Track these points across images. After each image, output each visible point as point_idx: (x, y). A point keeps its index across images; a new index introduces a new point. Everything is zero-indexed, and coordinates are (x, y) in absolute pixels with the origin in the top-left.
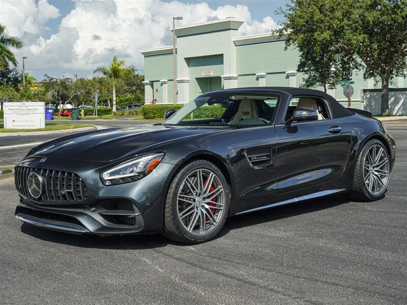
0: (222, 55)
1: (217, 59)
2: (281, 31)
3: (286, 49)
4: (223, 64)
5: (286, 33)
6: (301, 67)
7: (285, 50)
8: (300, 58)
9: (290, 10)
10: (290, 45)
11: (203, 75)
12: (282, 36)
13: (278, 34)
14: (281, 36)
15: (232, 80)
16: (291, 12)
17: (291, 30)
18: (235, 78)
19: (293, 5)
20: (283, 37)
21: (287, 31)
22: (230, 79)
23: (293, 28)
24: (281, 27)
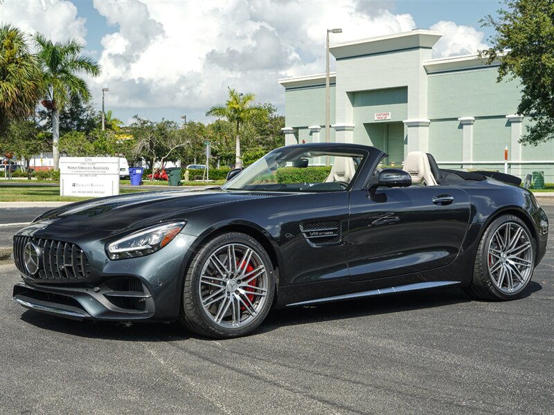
2: (492, 52)
3: (499, 79)
4: (407, 102)
5: (501, 55)
6: (524, 107)
7: (499, 81)
8: (523, 94)
10: (506, 73)
12: (495, 60)
13: (488, 56)
14: (492, 59)
17: (510, 50)
20: (496, 62)
21: (501, 51)
24: (492, 46)
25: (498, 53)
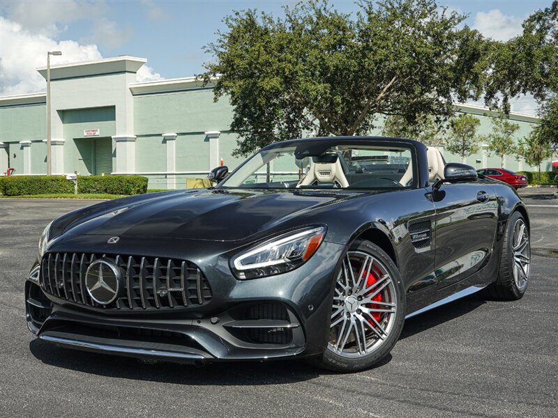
0: (114, 107)
1: (108, 113)
2: (206, 77)
3: (216, 100)
4: (115, 120)
5: (214, 78)
6: (237, 126)
7: (215, 102)
8: (234, 113)
9: (222, 46)
10: (221, 94)
11: (85, 135)
12: (209, 83)
13: (203, 79)
14: (206, 82)
15: (128, 143)
16: (223, 50)
18: (133, 140)
19: (226, 41)
21: (214, 75)
22: (126, 141)
24: (207, 71)
25: (212, 78)
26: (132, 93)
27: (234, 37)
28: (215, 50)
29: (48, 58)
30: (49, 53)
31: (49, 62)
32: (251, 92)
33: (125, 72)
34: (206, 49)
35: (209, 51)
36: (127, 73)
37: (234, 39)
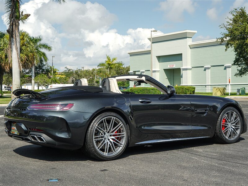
2: (222, 39)
3: (226, 50)
4: (182, 60)
6: (237, 62)
8: (236, 56)
9: (229, 25)
10: (229, 47)
13: (220, 40)
14: (222, 41)
16: (230, 27)
17: (229, 38)
19: (231, 22)
21: (226, 38)
23: (231, 37)
24: (222, 36)
25: (225, 39)
26: (190, 47)
27: (235, 20)
28: (225, 27)
29: (151, 34)
30: (151, 31)
31: (151, 35)
32: (242, 46)
33: (186, 38)
34: (221, 27)
35: (222, 27)
36: (187, 38)
37: (235, 21)
